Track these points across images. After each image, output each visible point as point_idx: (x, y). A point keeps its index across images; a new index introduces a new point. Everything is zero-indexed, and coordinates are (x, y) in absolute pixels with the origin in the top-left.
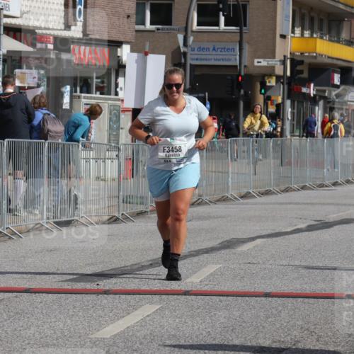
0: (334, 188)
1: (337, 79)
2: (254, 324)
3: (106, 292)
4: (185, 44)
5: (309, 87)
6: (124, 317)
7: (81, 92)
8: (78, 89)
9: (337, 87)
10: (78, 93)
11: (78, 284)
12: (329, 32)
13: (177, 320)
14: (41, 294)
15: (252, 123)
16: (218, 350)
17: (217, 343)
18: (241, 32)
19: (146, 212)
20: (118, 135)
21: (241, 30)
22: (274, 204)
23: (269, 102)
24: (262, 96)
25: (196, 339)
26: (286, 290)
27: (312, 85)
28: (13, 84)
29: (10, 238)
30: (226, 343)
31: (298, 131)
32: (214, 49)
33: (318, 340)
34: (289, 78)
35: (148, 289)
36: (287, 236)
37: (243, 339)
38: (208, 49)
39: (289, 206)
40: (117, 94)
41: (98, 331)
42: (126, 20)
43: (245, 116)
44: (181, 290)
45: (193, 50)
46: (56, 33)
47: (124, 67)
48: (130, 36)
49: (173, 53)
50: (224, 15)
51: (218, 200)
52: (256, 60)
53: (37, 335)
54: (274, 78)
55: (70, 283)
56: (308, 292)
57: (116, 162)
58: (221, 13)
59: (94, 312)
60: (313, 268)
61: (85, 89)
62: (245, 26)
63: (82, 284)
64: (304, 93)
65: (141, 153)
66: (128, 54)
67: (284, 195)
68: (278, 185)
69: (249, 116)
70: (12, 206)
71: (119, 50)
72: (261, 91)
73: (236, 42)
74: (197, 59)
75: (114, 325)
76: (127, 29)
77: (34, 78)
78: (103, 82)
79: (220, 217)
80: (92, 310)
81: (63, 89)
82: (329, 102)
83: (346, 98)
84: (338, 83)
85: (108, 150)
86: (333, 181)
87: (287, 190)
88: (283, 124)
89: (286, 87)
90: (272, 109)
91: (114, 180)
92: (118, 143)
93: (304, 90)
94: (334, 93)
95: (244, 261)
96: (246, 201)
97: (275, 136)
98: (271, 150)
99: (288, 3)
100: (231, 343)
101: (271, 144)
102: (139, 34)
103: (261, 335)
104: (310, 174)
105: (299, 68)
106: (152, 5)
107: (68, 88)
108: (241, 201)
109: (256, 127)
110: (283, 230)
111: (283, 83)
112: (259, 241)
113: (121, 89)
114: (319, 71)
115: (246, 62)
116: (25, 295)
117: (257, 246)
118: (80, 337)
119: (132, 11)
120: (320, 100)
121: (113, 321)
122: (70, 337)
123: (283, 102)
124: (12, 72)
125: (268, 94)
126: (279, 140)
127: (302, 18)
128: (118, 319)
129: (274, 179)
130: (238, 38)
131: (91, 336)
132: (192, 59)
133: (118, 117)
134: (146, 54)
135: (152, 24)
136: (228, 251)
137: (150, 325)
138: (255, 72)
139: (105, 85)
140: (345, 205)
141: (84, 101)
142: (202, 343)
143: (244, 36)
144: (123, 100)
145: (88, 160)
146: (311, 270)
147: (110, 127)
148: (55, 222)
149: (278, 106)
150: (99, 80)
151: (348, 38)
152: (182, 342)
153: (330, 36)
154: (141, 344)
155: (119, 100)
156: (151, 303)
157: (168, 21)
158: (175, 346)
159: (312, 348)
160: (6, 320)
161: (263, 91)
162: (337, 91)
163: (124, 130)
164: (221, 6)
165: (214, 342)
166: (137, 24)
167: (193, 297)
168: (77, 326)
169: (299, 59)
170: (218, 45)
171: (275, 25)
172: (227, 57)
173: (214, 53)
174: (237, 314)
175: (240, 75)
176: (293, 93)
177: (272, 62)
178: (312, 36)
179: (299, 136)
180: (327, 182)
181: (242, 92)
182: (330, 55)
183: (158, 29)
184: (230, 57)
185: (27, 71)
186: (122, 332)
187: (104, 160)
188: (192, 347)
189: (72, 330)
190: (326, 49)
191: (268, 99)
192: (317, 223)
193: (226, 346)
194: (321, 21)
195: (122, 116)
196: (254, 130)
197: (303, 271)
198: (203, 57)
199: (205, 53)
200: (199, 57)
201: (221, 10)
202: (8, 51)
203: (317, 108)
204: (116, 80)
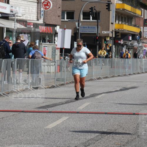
0: (129, 76)
1: (130, 38)
2: (101, 123)
3: (50, 112)
4: (78, 26)
5: (121, 41)
6: (56, 121)
7: (42, 42)
8: (41, 41)
9: (131, 41)
10: (41, 43)
11: (40, 109)
12: (128, 22)
13: (75, 122)
14: (27, 113)
15: (101, 53)
16: (88, 133)
17: (88, 130)
18: (98, 22)
19: (64, 84)
20: (55, 57)
21: (98, 21)
22: (108, 81)
23: (107, 46)
24: (105, 44)
25: (81, 129)
26: (112, 112)
27: (122, 40)
28: (20, 39)
29: (17, 93)
30: (91, 130)
31: (117, 56)
32: (88, 28)
33: (123, 129)
34: (114, 38)
35: (65, 111)
36: (113, 93)
37: (97, 129)
38: (86, 28)
39: (114, 82)
40: (55, 43)
41: (47, 126)
42: (58, 17)
43: (99, 51)
44: (76, 112)
45: (81, 28)
46: (34, 22)
47: (57, 33)
48: (59, 23)
49: (74, 29)
50: (92, 16)
51: (89, 80)
52: (103, 32)
53: (26, 127)
54: (109, 38)
55: (37, 109)
56: (120, 112)
57: (54, 66)
58: (91, 15)
59: (46, 119)
60: (122, 104)
61: (44, 41)
62: (99, 20)
63: (42, 109)
64: (119, 43)
65: (63, 63)
66: (59, 29)
67: (112, 78)
68: (110, 75)
69: (100, 51)
70: (18, 82)
71: (56, 28)
72: (104, 42)
73: (96, 25)
74: (82, 31)
75: (53, 124)
76: (59, 20)
77: (26, 37)
78: (50, 39)
79: (90, 86)
80: (45, 118)
81: (36, 41)
82: (128, 46)
83: (134, 45)
84: (131, 40)
85: (51, 62)
86: (129, 74)
87: (113, 77)
88: (112, 54)
89: (113, 41)
90: (108, 48)
91: (53, 73)
92: (55, 60)
93: (119, 42)
94: (129, 43)
95: (98, 101)
96: (99, 80)
97: (109, 58)
98: (108, 63)
99: (114, 12)
100: (93, 130)
101: (108, 61)
102: (63, 22)
103: (103, 128)
104: (121, 71)
105: (117, 34)
106: (67, 12)
107: (38, 41)
108: (97, 80)
109: (103, 54)
110: (112, 91)
111: (112, 39)
112: (103, 95)
113: (56, 41)
114: (124, 35)
115: (99, 32)
116: (22, 113)
117: (102, 96)
118: (41, 128)
119: (60, 14)
120: (125, 45)
121: (52, 122)
122: (37, 128)
123: (112, 46)
124: (19, 35)
125: (107, 43)
126: (111, 59)
127: (119, 17)
128: (54, 122)
129: (109, 73)
130: (97, 24)
131: (44, 128)
132: (81, 31)
133: (55, 51)
134: (65, 29)
135: (67, 19)
136: (92, 98)
137: (65, 124)
138: (103, 36)
139: (51, 40)
140: (133, 82)
141: (43, 45)
142: (83, 130)
143: (99, 23)
144: (57, 45)
145: (44, 66)
146: (121, 105)
147: (52, 54)
148: (33, 88)
149: (110, 47)
150: (49, 38)
151: (134, 24)
152: (76, 130)
153: (128, 24)
154: (62, 131)
155: (55, 45)
156: (65, 116)
157: (72, 18)
158: (73, 131)
159: (121, 132)
160: (15, 122)
161: (105, 42)
162: (131, 42)
163: (57, 56)
164: (91, 13)
165: (87, 130)
166: (62, 19)
167: (80, 114)
168: (40, 124)
169: (118, 31)
170: (90, 26)
171: (109, 19)
172: (93, 30)
173: (88, 29)
174: (96, 120)
175: (97, 36)
176: (116, 43)
177: (108, 32)
178: (122, 23)
179: (118, 58)
180: (127, 74)
181: (98, 42)
182: (128, 30)
183: (69, 21)
184: (94, 30)
185: (24, 35)
186: (55, 126)
187: (50, 66)
188: (80, 132)
189: (38, 125)
190: (127, 28)
191: (107, 45)
192: (123, 88)
193: (91, 131)
194: (125, 18)
195: (57, 50)
196: (102, 55)
197: (118, 105)
198: (85, 30)
199: (86, 29)
200: (83, 30)
201: (91, 14)
202: (17, 28)
203: (124, 48)
204: (55, 38)
